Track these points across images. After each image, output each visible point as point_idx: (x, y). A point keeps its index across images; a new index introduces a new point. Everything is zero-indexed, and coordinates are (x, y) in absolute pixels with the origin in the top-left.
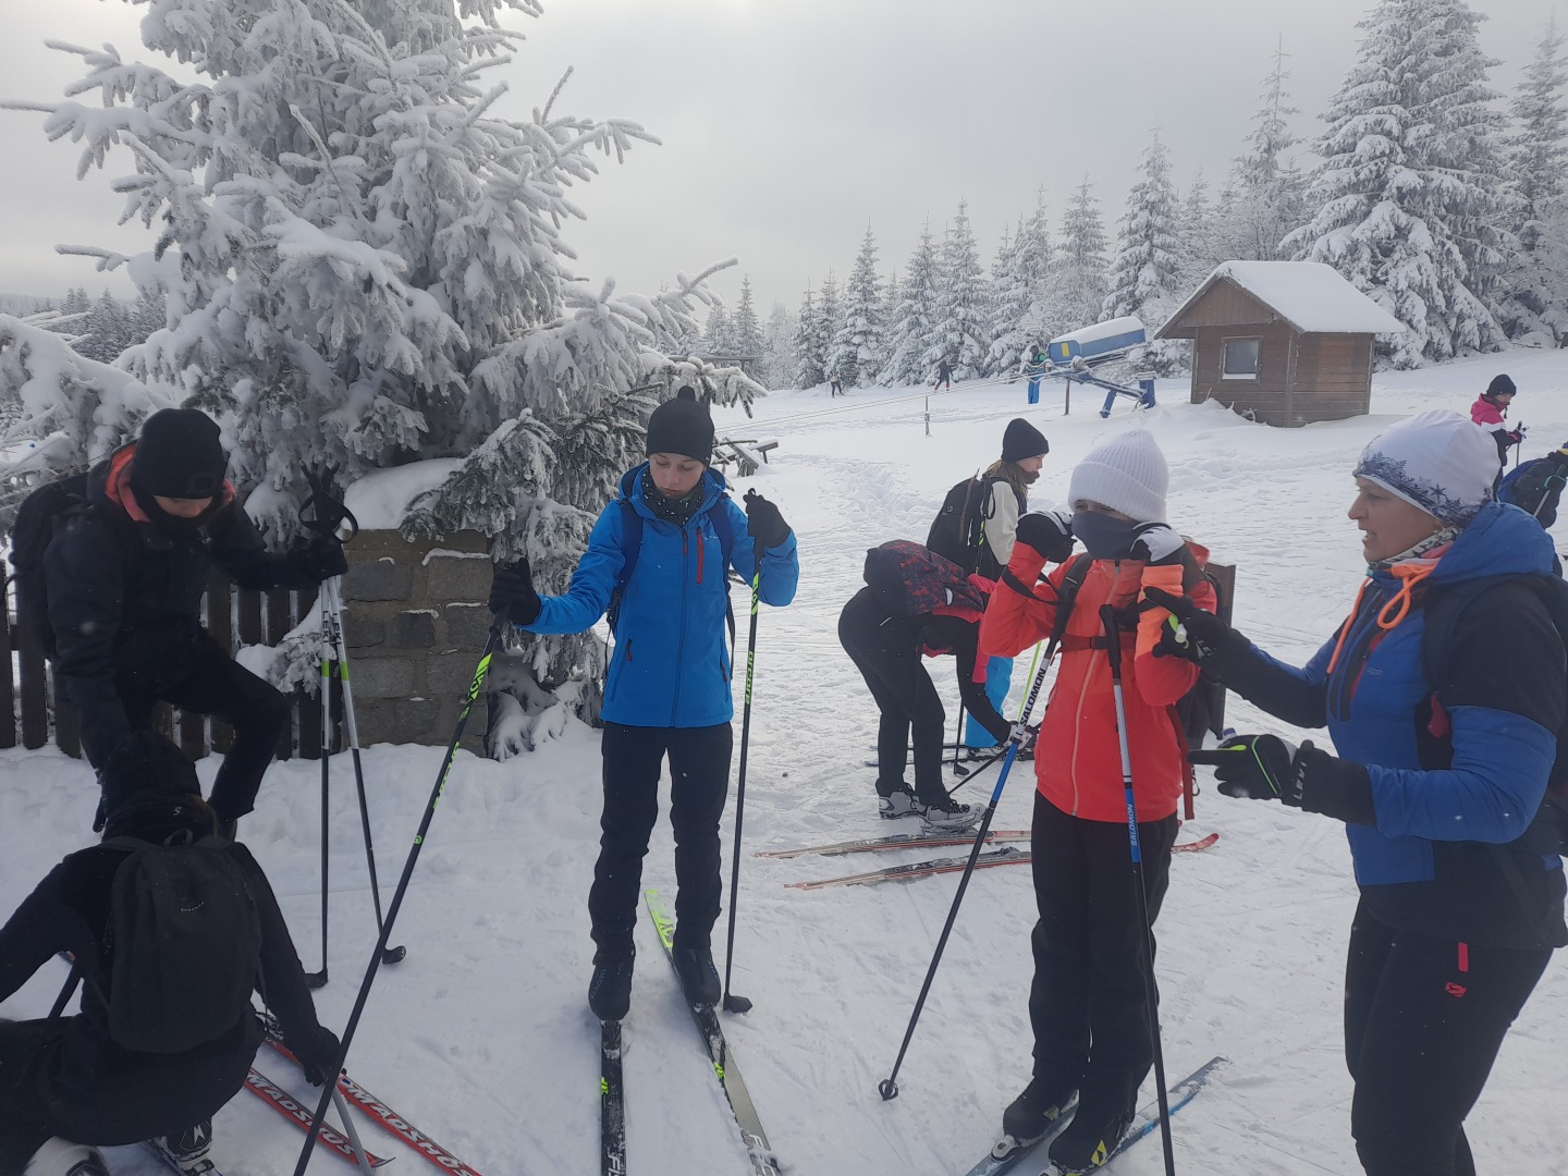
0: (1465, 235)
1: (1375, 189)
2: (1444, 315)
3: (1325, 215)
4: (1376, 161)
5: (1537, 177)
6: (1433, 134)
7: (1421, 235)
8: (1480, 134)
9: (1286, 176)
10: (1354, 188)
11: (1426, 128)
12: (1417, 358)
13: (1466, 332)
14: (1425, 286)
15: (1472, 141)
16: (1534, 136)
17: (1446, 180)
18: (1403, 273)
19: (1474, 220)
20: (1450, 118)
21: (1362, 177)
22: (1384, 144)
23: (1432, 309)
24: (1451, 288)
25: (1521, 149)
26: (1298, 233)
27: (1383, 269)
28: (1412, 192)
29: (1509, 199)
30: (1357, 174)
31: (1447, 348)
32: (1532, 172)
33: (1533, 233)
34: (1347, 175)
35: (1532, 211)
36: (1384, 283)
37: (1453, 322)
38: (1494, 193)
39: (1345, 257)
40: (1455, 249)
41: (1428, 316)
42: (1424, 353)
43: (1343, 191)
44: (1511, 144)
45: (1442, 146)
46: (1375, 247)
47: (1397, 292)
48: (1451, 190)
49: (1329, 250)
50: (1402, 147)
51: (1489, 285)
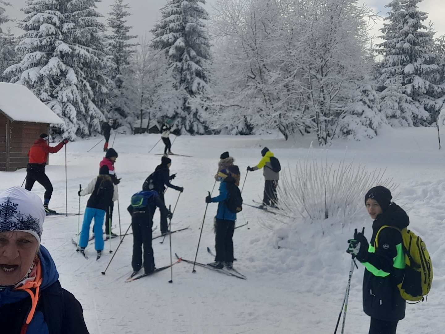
0: (92, 78)
1: (50, 50)
2: (84, 116)
3: (26, 59)
4: (50, 37)
5: (120, 55)
6: (74, 28)
7: (71, 75)
8: (94, 32)
9: (7, 37)
10: (40, 48)
11: (71, 25)
12: (74, 136)
13: (95, 124)
14: (75, 101)
15: (92, 35)
16: (117, 37)
17: (81, 51)
18: (65, 94)
19: (95, 72)
20: (81, 22)
21: (43, 43)
22: (53, 29)
23: (79, 112)
24: (87, 103)
25: (112, 41)
26: (13, 67)
27: (55, 91)
28: (67, 54)
29: (109, 64)
30: (41, 42)
31: (87, 132)
32: (118, 53)
33: (120, 81)
34: (36, 42)
35: (119, 71)
36: (56, 97)
37: (89, 119)
38: (103, 60)
39: (37, 83)
40: (88, 84)
41: (77, 116)
42: (76, 133)
43: (35, 49)
44: (109, 39)
45: (78, 35)
46: (51, 79)
47: (62, 103)
48: (84, 56)
49: (29, 78)
50: (61, 32)
51: (103, 103)
